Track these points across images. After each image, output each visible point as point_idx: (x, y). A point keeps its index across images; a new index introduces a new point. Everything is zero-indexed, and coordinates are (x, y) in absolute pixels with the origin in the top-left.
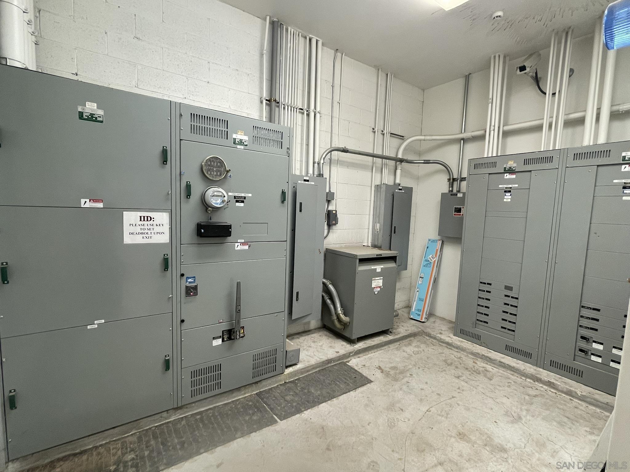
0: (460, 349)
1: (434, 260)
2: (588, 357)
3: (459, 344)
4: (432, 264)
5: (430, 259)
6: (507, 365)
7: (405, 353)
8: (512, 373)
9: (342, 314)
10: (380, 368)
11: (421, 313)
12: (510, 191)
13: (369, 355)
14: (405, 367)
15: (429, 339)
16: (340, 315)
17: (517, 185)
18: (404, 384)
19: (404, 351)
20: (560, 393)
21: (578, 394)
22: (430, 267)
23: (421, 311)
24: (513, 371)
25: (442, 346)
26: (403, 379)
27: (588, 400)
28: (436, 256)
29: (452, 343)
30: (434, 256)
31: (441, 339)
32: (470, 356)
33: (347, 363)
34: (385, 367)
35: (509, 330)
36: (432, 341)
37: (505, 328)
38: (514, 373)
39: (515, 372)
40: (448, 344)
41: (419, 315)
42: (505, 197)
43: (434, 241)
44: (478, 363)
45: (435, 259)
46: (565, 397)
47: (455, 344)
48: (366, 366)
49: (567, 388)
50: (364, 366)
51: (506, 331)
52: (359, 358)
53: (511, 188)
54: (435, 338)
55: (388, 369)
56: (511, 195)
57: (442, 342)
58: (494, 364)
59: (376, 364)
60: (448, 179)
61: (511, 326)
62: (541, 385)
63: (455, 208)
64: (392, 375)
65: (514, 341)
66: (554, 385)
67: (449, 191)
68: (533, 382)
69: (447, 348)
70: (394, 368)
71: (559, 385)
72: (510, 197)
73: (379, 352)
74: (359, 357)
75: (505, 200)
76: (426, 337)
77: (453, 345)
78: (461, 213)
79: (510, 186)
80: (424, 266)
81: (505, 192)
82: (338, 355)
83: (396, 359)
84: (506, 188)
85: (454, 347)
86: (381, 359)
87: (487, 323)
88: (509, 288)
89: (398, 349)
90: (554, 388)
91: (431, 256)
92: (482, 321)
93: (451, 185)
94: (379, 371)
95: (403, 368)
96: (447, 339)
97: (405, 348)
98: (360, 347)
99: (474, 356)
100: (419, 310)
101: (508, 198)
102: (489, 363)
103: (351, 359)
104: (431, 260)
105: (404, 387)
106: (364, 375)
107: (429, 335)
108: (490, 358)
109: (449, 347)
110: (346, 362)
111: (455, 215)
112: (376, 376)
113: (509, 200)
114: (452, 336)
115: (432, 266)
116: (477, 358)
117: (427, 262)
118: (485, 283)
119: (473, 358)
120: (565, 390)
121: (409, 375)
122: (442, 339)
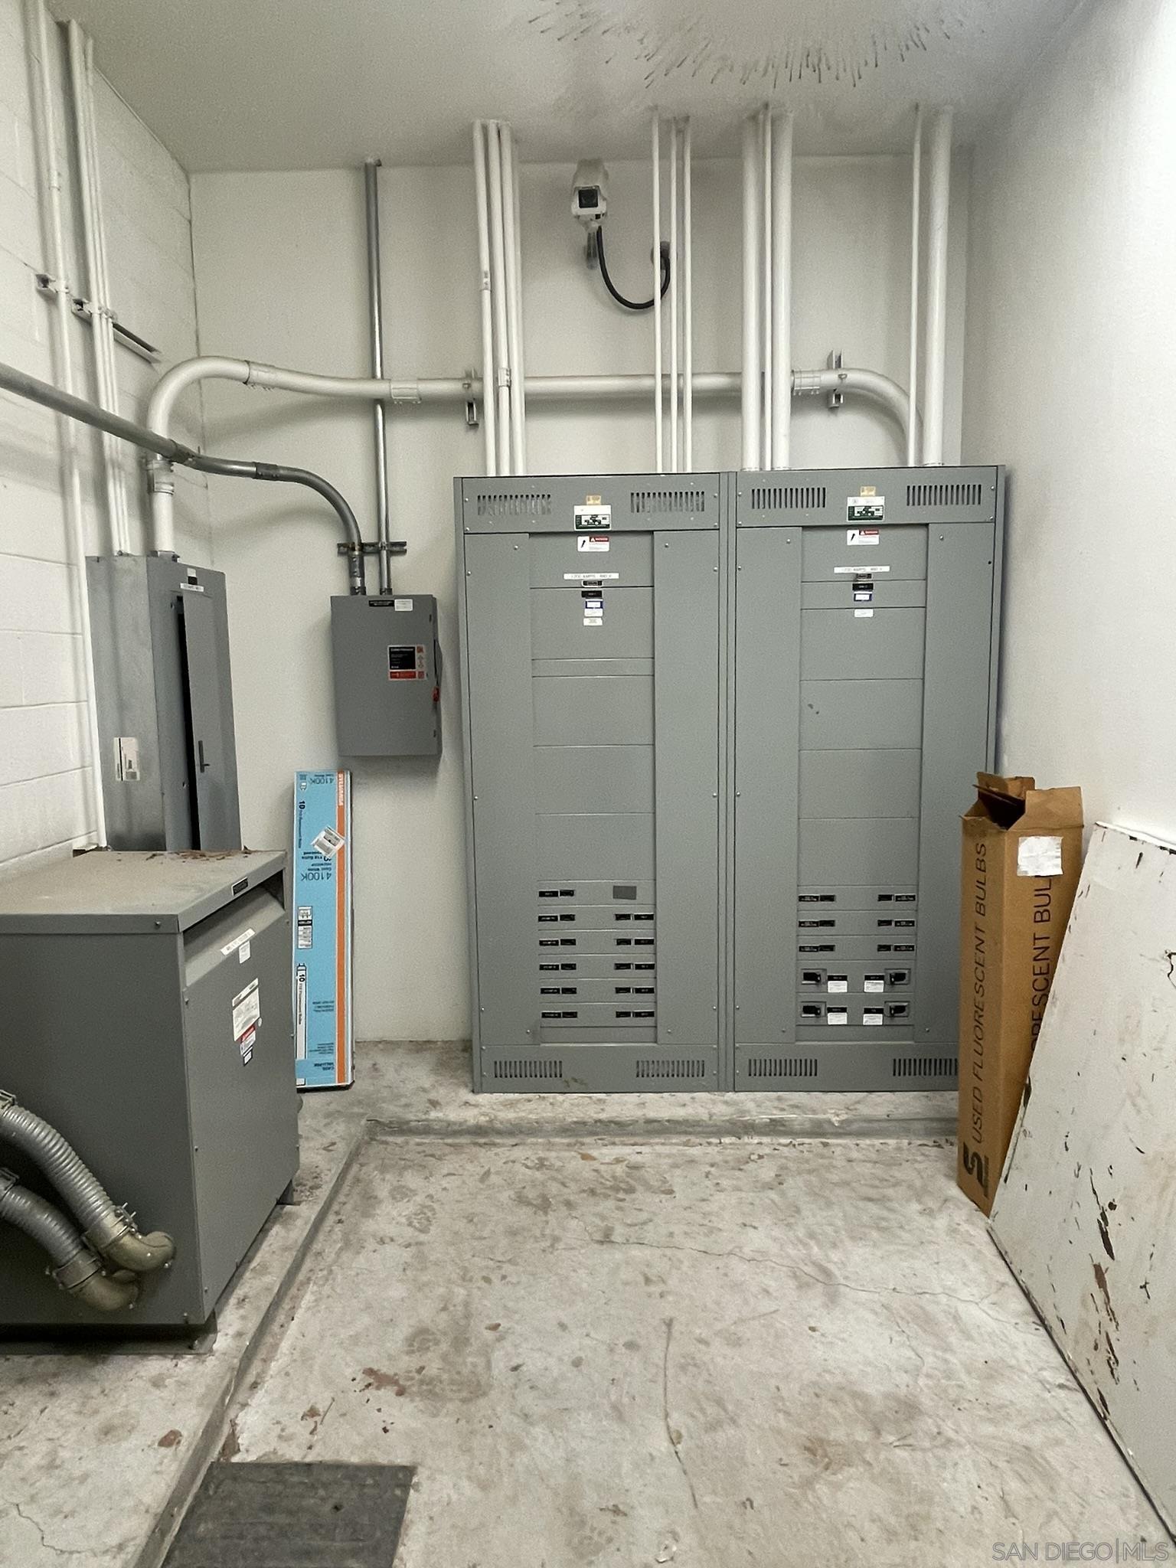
0: (521, 1132)
1: (338, 847)
2: (821, 1022)
3: (510, 1115)
4: (335, 864)
5: (321, 845)
6: (668, 1121)
7: (389, 1249)
8: (684, 1138)
9: (132, 1234)
10: (376, 1378)
11: (334, 1058)
12: (598, 594)
13: (285, 1346)
14: (444, 1309)
15: (407, 1143)
16: (122, 1247)
17: (615, 576)
18: (516, 1386)
19: (382, 1241)
20: (800, 1140)
21: (833, 1124)
22: (329, 875)
23: (331, 1051)
24: (686, 1133)
25: (461, 1146)
26: (488, 1366)
27: (855, 1127)
28: (342, 832)
29: (491, 1121)
30: (335, 833)
31: (449, 1124)
32: (557, 1140)
33: (235, 1459)
34: (390, 1358)
35: (638, 1015)
36: (418, 1144)
37: (627, 1014)
38: (689, 1137)
39: (690, 1133)
40: (478, 1131)
41: (328, 1066)
42: (587, 612)
43: (319, 779)
44: (595, 1153)
45: (342, 842)
46: (810, 1144)
47: (501, 1123)
48: (321, 1410)
49: (811, 1120)
50: (312, 1412)
51: (631, 1021)
52: (260, 1393)
53: (600, 583)
54: (426, 1130)
55: (406, 1358)
56: (601, 607)
57: (455, 1133)
58: (633, 1134)
59: (349, 1372)
60: (339, 546)
61: (643, 1003)
62: (756, 1140)
63: (391, 653)
64: (445, 1376)
65: (656, 1042)
66: (784, 1125)
67: (353, 590)
68: (738, 1141)
69: (480, 1145)
70: (420, 1339)
71: (792, 1120)
72: (600, 613)
73: (304, 1304)
74: (254, 1386)
75: (586, 622)
76: (390, 1139)
77: (498, 1125)
78: (414, 668)
79: (597, 577)
80: (306, 877)
81: (585, 594)
82: (184, 1450)
83: (391, 1293)
84: (585, 583)
85: (499, 1133)
86: (344, 1334)
87: (573, 1015)
88: (625, 892)
89: (351, 1243)
90: (785, 1134)
91: (323, 834)
92: (558, 1016)
93: (355, 569)
94: (387, 1393)
95: (444, 1315)
96: (471, 1116)
97: (369, 1226)
98: (239, 1335)
99: (570, 1136)
100: (326, 1049)
101: (593, 614)
102: (617, 1140)
103: (233, 1425)
104: (328, 850)
105: (527, 1400)
106: (355, 1460)
107: (402, 1128)
108: (616, 1123)
109: (482, 1141)
110: (223, 1452)
111: (393, 675)
112: (399, 1426)
113: (599, 622)
114: (465, 1095)
115: (335, 872)
116: (580, 1139)
117: (315, 861)
118: (555, 894)
119: (569, 1145)
120: (807, 1125)
121: (490, 1335)
122: (455, 1123)
